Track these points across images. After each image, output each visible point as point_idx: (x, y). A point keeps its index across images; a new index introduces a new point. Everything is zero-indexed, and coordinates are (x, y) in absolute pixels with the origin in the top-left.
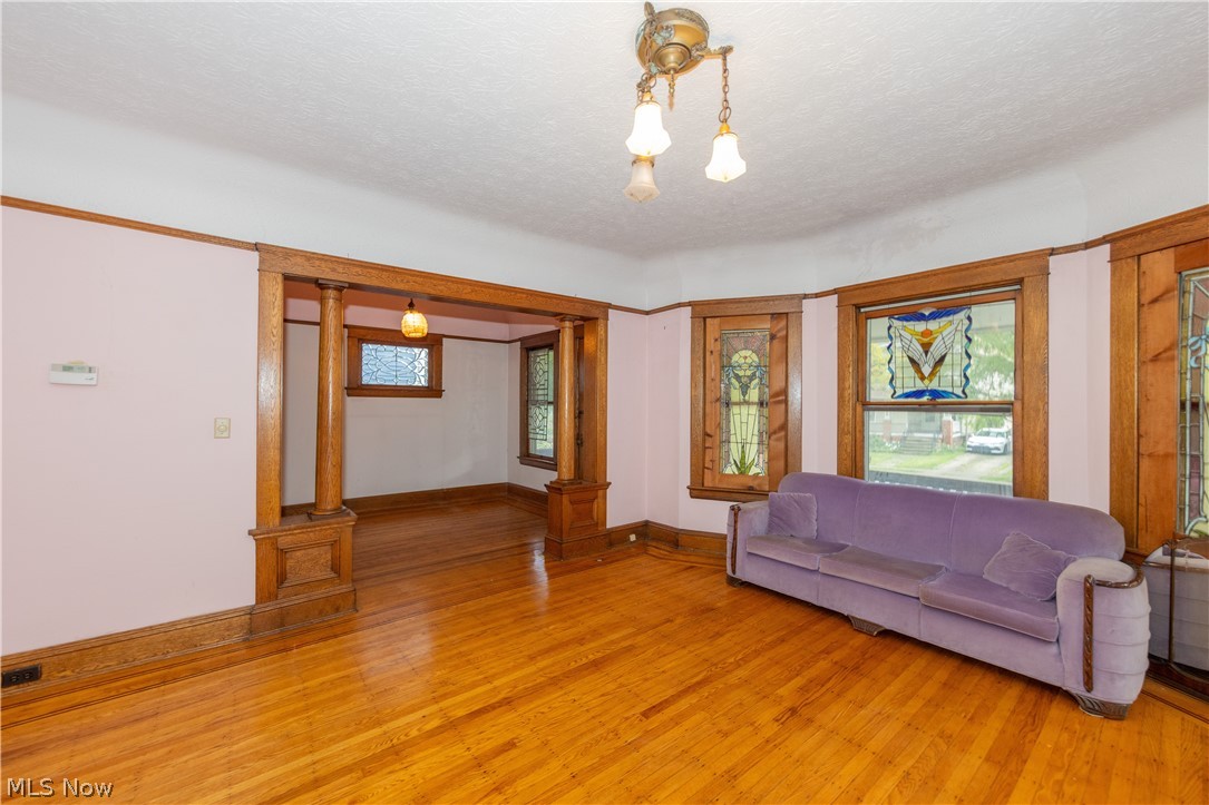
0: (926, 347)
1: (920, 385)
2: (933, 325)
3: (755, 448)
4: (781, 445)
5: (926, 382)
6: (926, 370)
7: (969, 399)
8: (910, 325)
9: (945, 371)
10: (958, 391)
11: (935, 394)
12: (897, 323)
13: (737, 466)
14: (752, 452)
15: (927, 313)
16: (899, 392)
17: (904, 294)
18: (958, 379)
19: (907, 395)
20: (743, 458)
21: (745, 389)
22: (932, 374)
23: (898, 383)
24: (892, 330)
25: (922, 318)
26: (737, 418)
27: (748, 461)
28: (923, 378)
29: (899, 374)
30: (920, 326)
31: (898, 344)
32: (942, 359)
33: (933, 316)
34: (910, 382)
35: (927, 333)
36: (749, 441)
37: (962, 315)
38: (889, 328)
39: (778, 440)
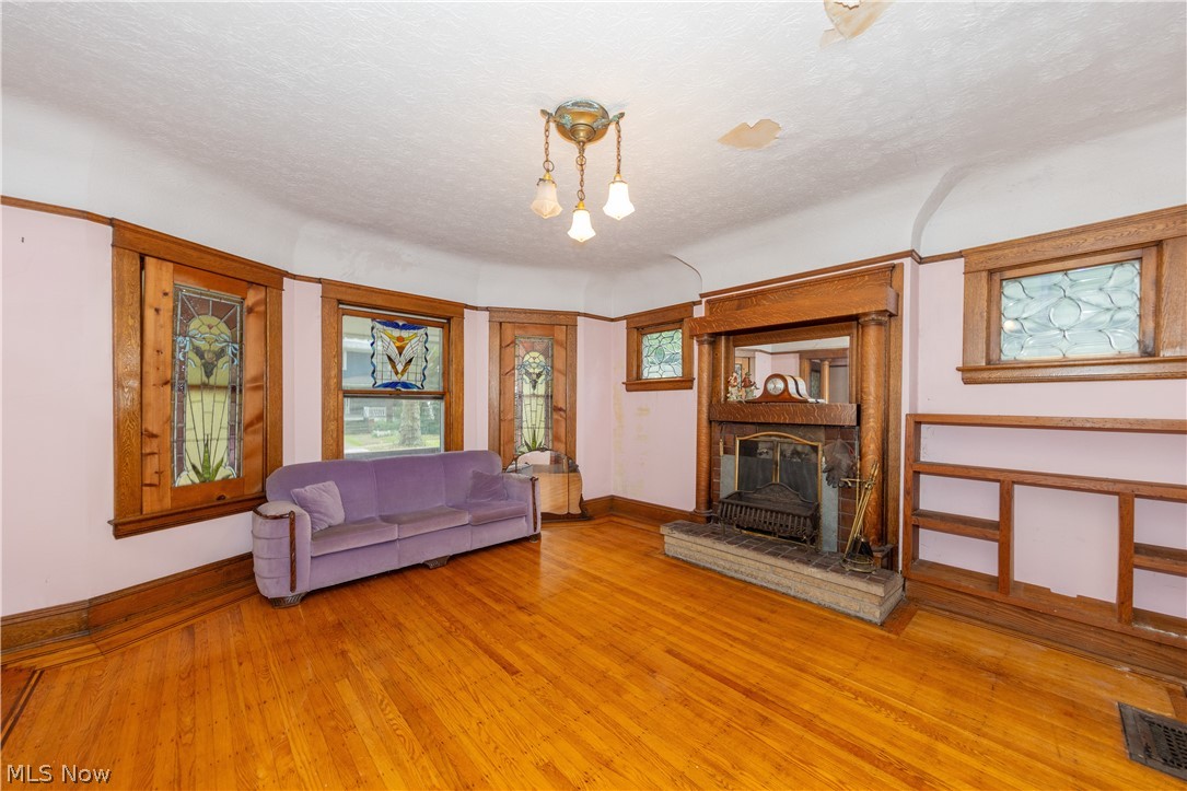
0: (400, 350)
1: (395, 379)
2: (405, 334)
3: (223, 444)
4: (259, 439)
5: (399, 376)
6: (400, 368)
7: (425, 389)
8: (390, 330)
9: (412, 368)
10: (419, 384)
11: (405, 385)
12: (378, 326)
13: (197, 472)
14: (220, 451)
15: (401, 324)
16: (379, 383)
17: (383, 304)
18: (419, 377)
19: (386, 385)
20: (207, 459)
21: (209, 369)
22: (404, 371)
23: (378, 375)
24: (375, 330)
25: (396, 326)
26: (197, 407)
27: (214, 462)
28: (397, 373)
29: (379, 368)
30: (396, 333)
31: (379, 343)
32: (411, 361)
33: (404, 327)
34: (387, 375)
35: (400, 339)
36: (215, 436)
37: (422, 331)
38: (373, 328)
39: (255, 432)
